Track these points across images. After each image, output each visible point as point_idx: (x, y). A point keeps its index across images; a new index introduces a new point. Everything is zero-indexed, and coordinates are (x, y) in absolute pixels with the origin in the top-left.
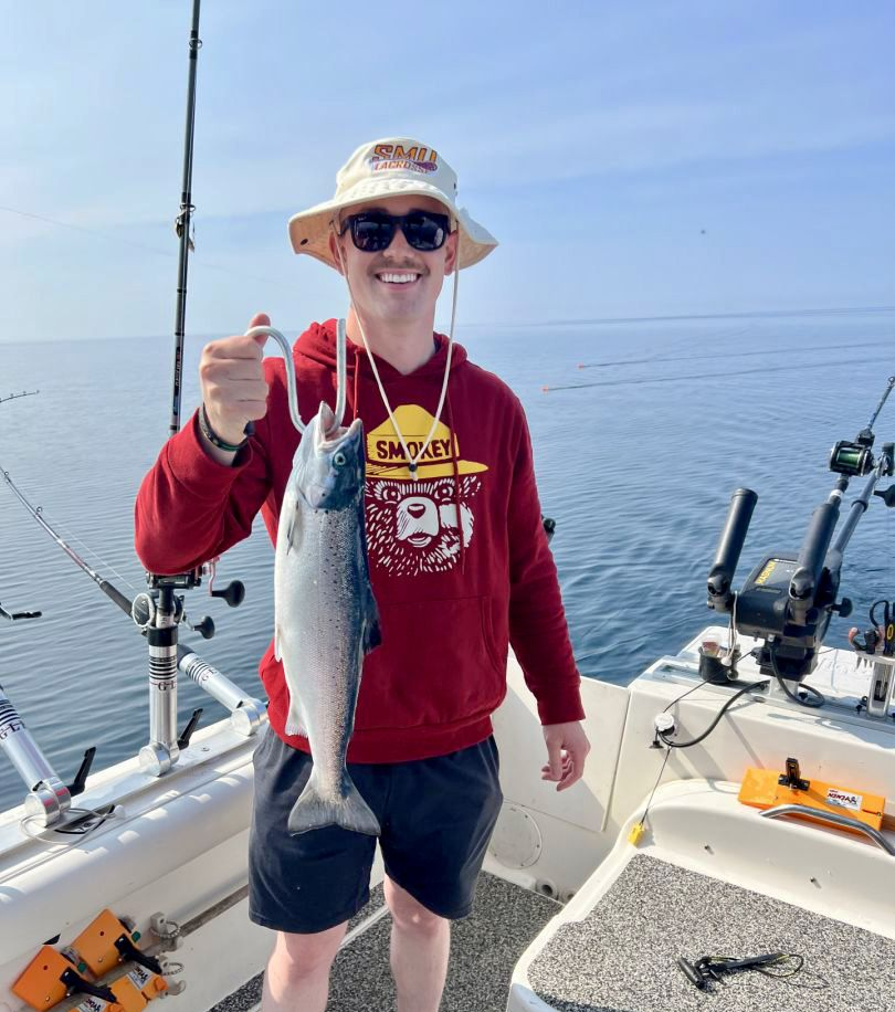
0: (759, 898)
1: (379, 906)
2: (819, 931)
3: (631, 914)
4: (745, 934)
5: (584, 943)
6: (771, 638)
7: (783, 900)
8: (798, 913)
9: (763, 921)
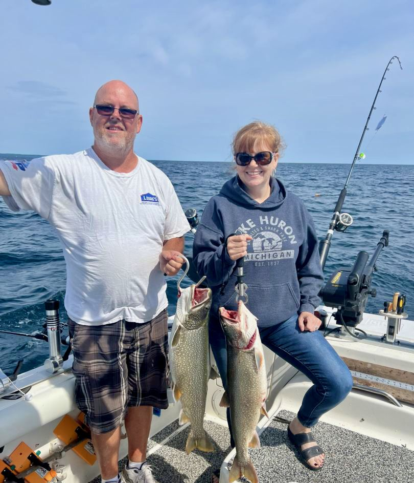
0: (338, 428)
1: (163, 439)
2: (366, 443)
3: (278, 437)
4: (331, 445)
5: (256, 451)
6: (340, 308)
7: (349, 429)
8: (356, 435)
9: (340, 439)
